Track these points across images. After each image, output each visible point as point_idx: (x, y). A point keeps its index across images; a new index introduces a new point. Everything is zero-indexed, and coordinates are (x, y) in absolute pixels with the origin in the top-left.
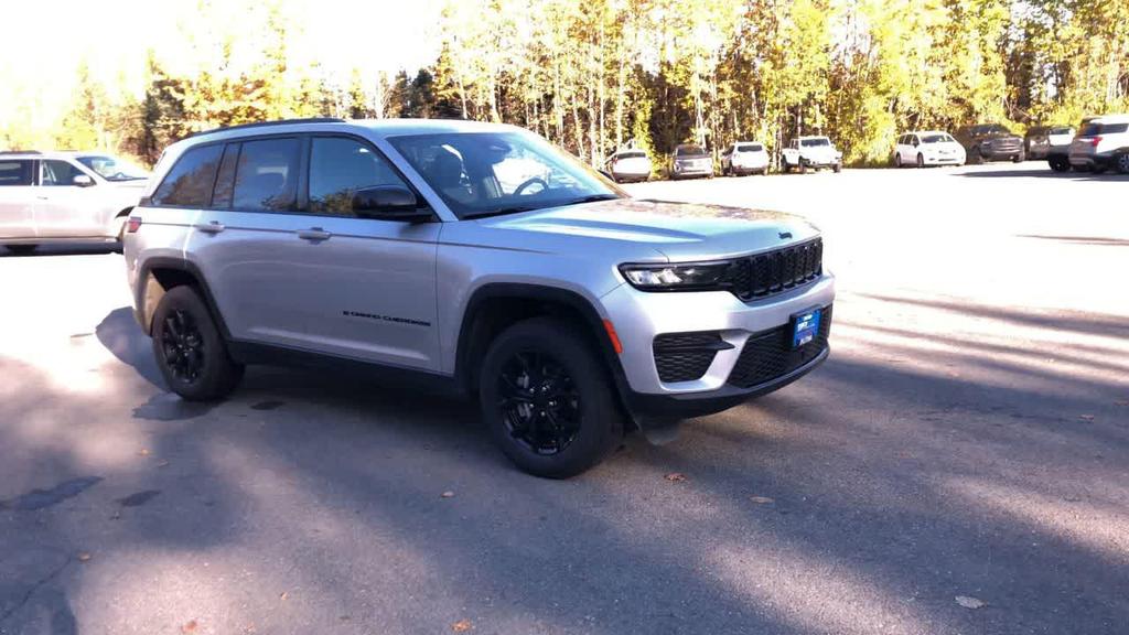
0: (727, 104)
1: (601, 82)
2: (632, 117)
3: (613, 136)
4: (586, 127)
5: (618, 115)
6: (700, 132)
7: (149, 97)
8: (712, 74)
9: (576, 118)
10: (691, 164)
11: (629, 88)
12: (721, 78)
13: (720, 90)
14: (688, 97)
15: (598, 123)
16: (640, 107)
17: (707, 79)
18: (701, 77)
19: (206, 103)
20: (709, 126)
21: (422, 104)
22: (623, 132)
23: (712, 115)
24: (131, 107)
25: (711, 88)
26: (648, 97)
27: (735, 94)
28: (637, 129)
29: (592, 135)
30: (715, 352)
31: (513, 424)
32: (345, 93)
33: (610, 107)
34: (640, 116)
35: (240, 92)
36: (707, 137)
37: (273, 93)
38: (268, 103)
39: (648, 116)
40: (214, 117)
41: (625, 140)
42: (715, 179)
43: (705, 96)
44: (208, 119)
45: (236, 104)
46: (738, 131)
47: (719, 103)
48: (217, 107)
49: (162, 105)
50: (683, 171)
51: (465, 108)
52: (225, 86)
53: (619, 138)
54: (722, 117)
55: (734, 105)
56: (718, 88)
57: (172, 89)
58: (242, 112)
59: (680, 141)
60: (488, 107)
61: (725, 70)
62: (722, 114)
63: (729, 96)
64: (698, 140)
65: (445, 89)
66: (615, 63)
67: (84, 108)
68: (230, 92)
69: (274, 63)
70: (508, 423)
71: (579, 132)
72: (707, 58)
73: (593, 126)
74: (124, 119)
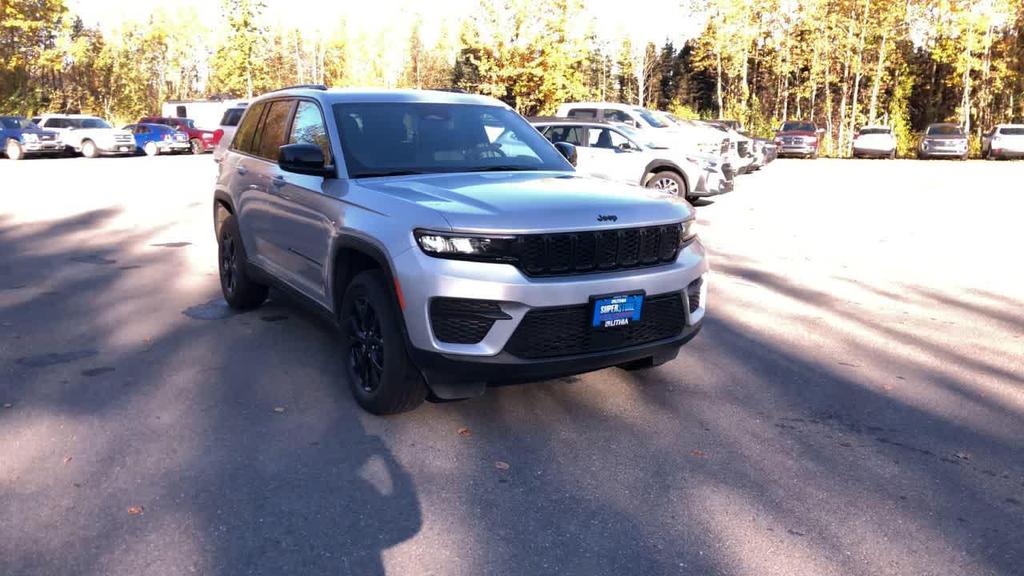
0: (999, 84)
1: (858, 59)
2: (889, 92)
3: (866, 111)
4: (837, 102)
5: (876, 89)
6: (964, 112)
7: (458, 63)
8: (986, 51)
9: (828, 92)
10: (943, 144)
11: (888, 64)
12: (995, 54)
13: (993, 69)
14: (955, 74)
15: (851, 97)
16: (900, 83)
17: (980, 56)
18: (972, 54)
19: (496, 69)
20: (976, 105)
21: (682, 75)
22: (878, 108)
23: (981, 94)
24: (444, 71)
25: (984, 67)
26: (911, 73)
27: (1010, 73)
28: (894, 105)
29: (843, 108)
30: (493, 321)
31: (356, 360)
32: (614, 62)
33: (866, 82)
34: (899, 92)
35: (526, 59)
36: (971, 116)
37: (550, 61)
38: (545, 70)
39: (909, 92)
40: (503, 81)
41: (879, 115)
42: (969, 161)
43: (975, 75)
44: (497, 82)
45: (520, 70)
46: (1010, 112)
47: (990, 82)
48: (506, 72)
49: (466, 70)
50: (931, 150)
51: (719, 79)
52: (513, 56)
53: (873, 113)
54: (991, 97)
55: (1009, 85)
56: (992, 66)
57: (472, 56)
58: (524, 78)
59: (941, 119)
60: (739, 78)
61: (1002, 47)
62: (992, 93)
63: (1002, 75)
64: (961, 119)
65: (700, 61)
66: (878, 39)
67: (410, 70)
68: (517, 59)
69: (556, 37)
70: (352, 359)
71: (829, 105)
72: (983, 34)
73: (844, 101)
74: (437, 80)
